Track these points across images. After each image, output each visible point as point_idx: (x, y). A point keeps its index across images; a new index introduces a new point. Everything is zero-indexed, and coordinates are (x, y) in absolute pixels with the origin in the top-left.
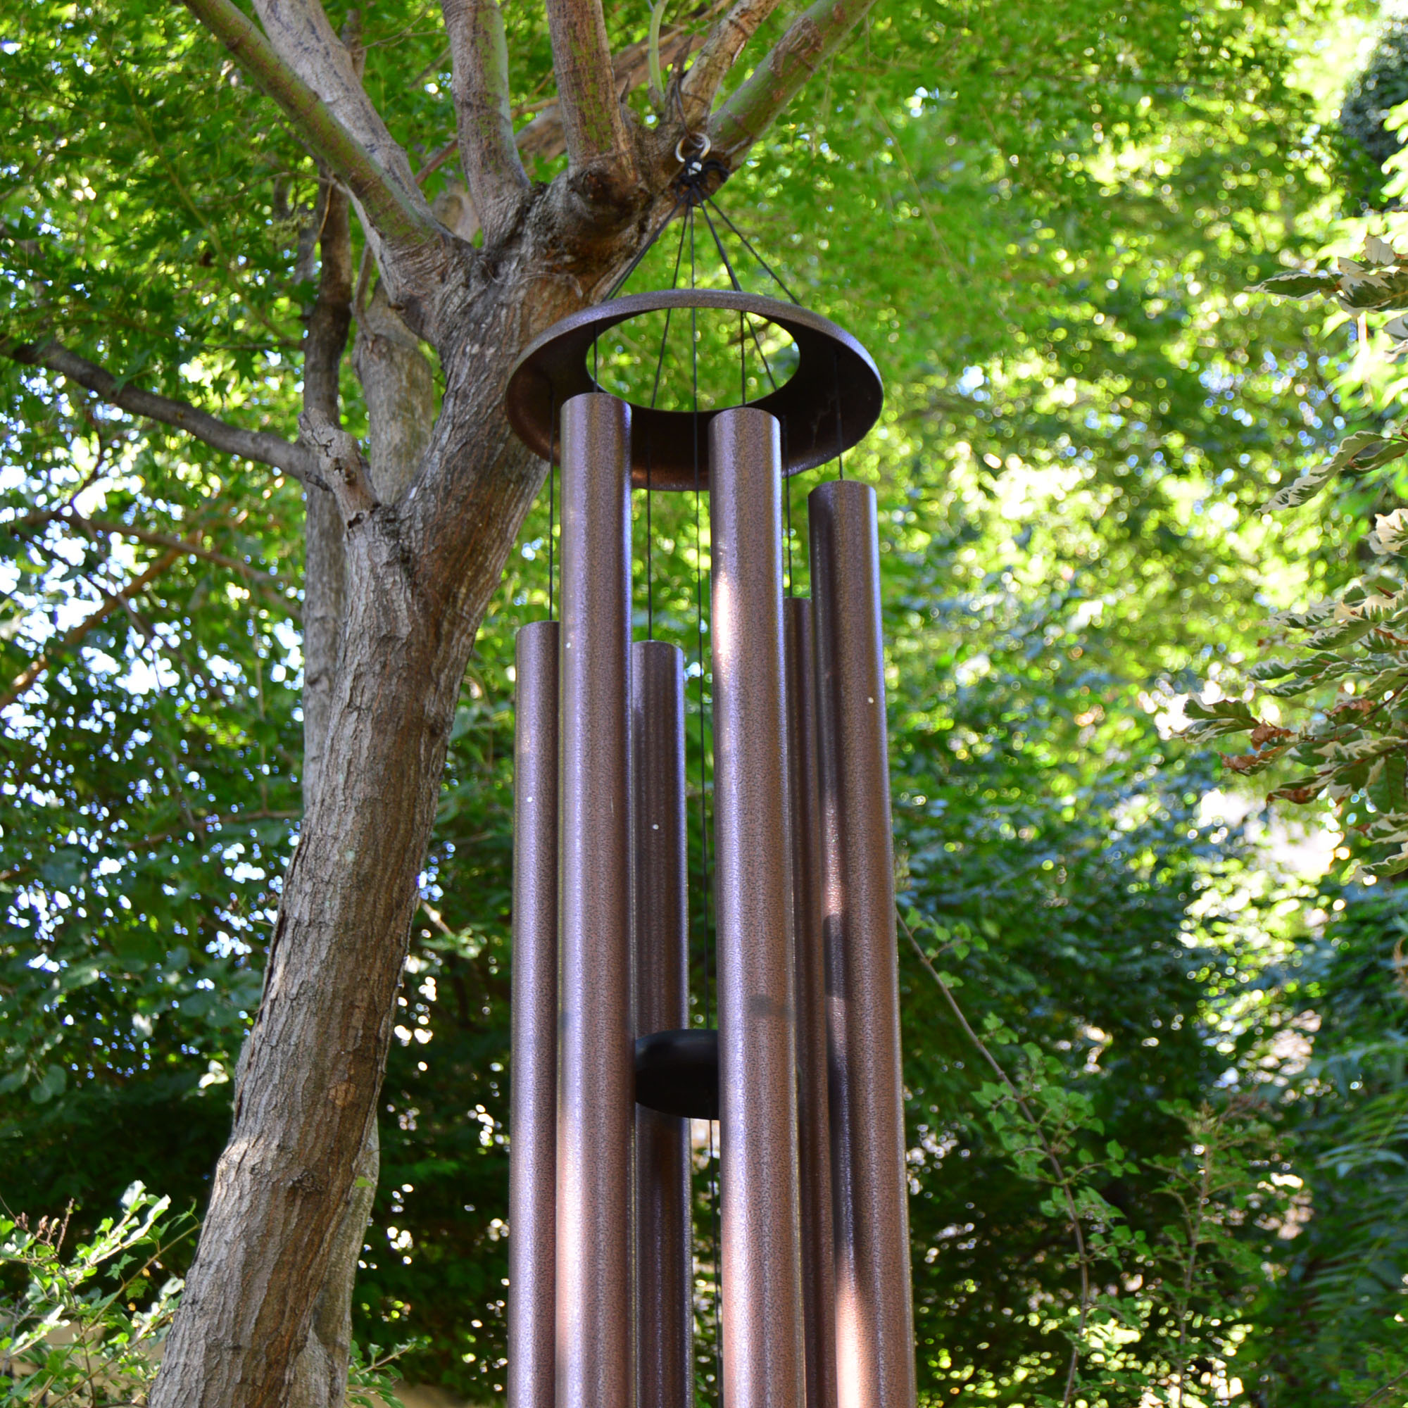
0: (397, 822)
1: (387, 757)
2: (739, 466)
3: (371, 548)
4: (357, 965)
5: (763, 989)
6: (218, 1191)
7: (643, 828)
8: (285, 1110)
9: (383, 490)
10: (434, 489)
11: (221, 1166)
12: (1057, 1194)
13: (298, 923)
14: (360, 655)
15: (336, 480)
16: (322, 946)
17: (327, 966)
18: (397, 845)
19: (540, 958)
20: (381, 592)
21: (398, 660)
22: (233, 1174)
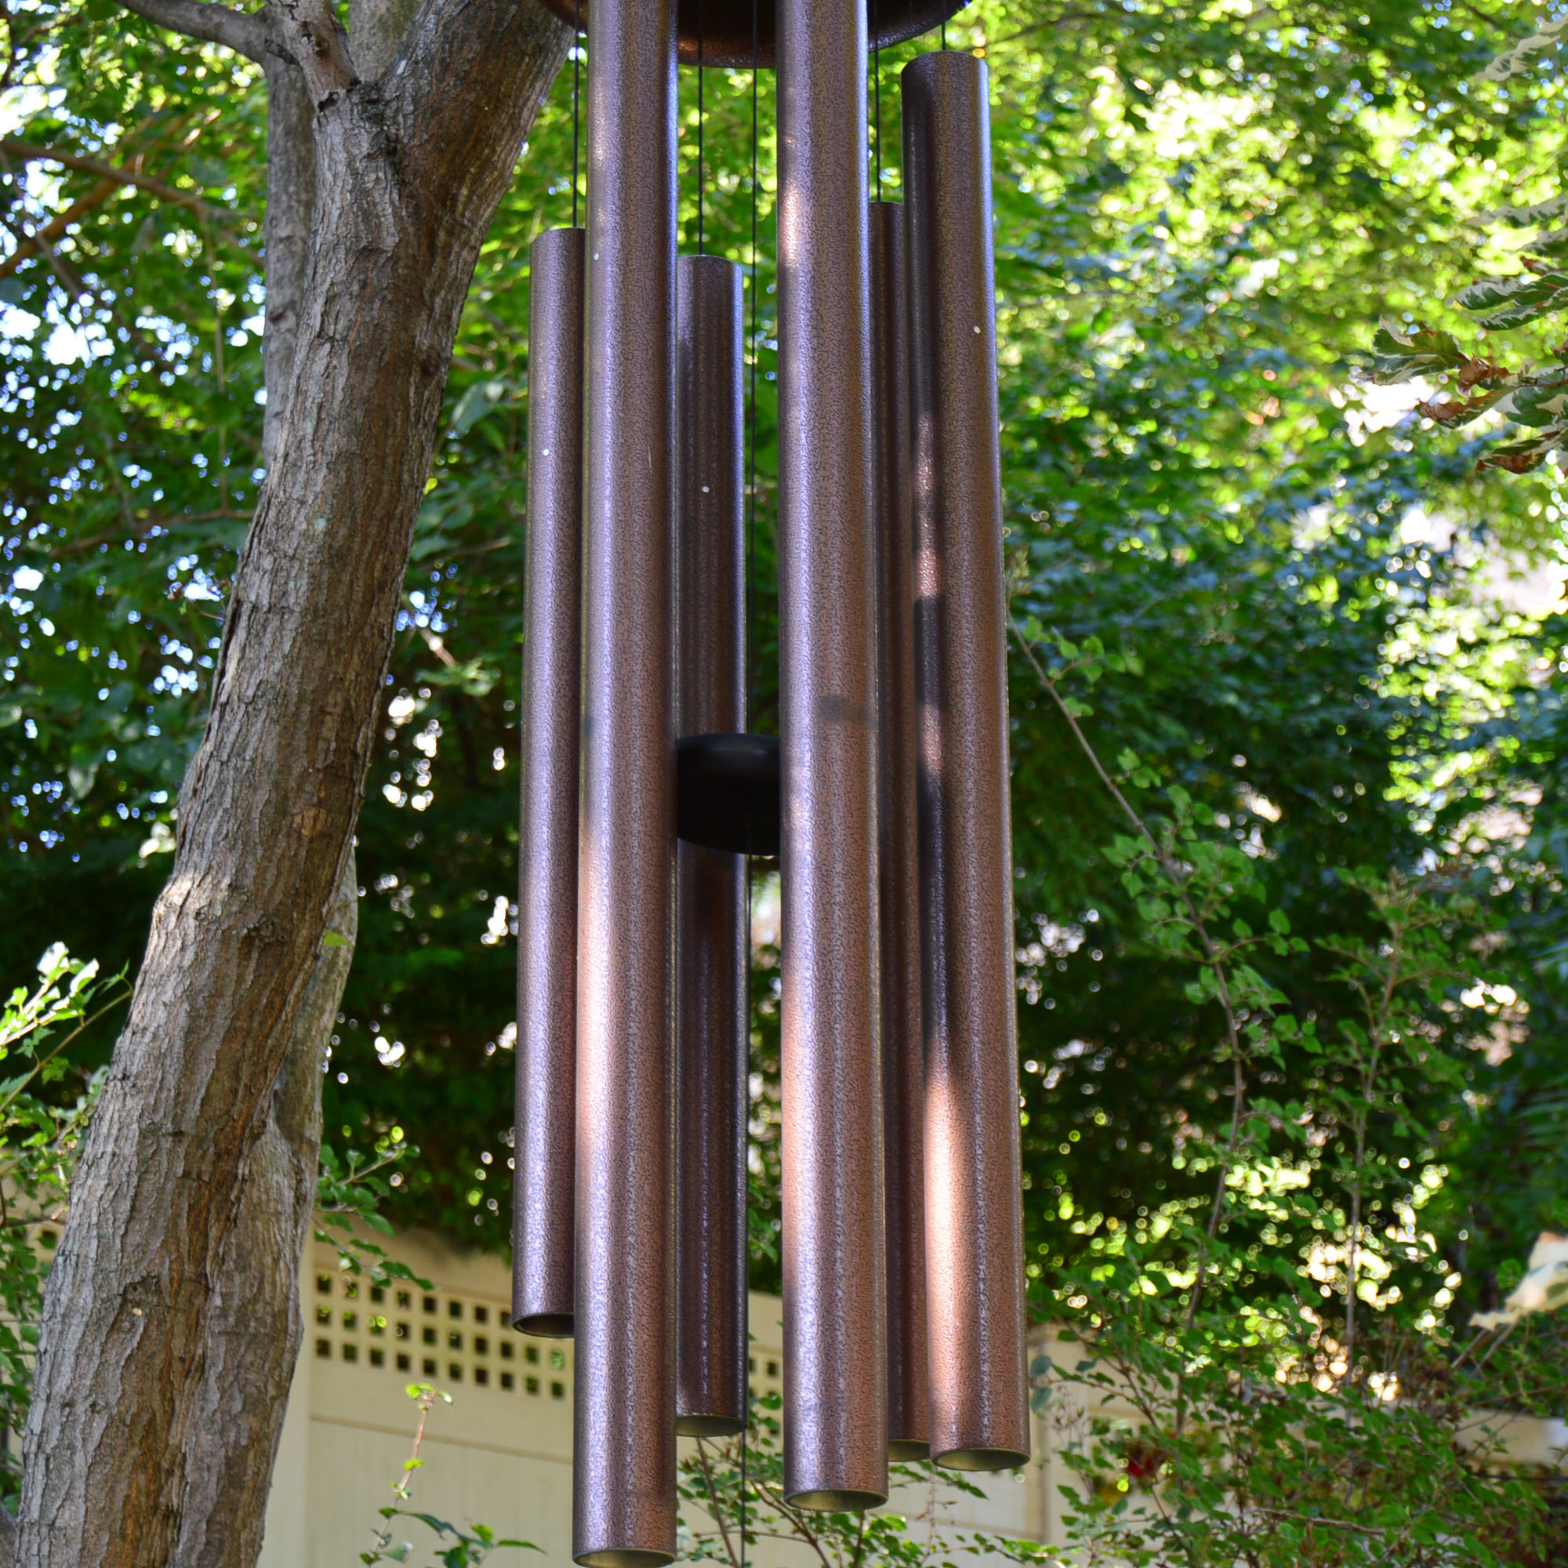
0: (380, 482)
1: (367, 401)
2: (814, 29)
3: (348, 137)
4: (329, 662)
5: (837, 687)
6: (155, 941)
7: (689, 492)
8: (238, 840)
9: (365, 69)
10: (428, 62)
11: (159, 909)
12: (1206, 975)
13: (255, 608)
14: (334, 271)
15: (304, 49)
16: (285, 637)
17: (290, 661)
18: (379, 512)
19: (558, 650)
20: (361, 192)
21: (381, 279)
22: (173, 919)
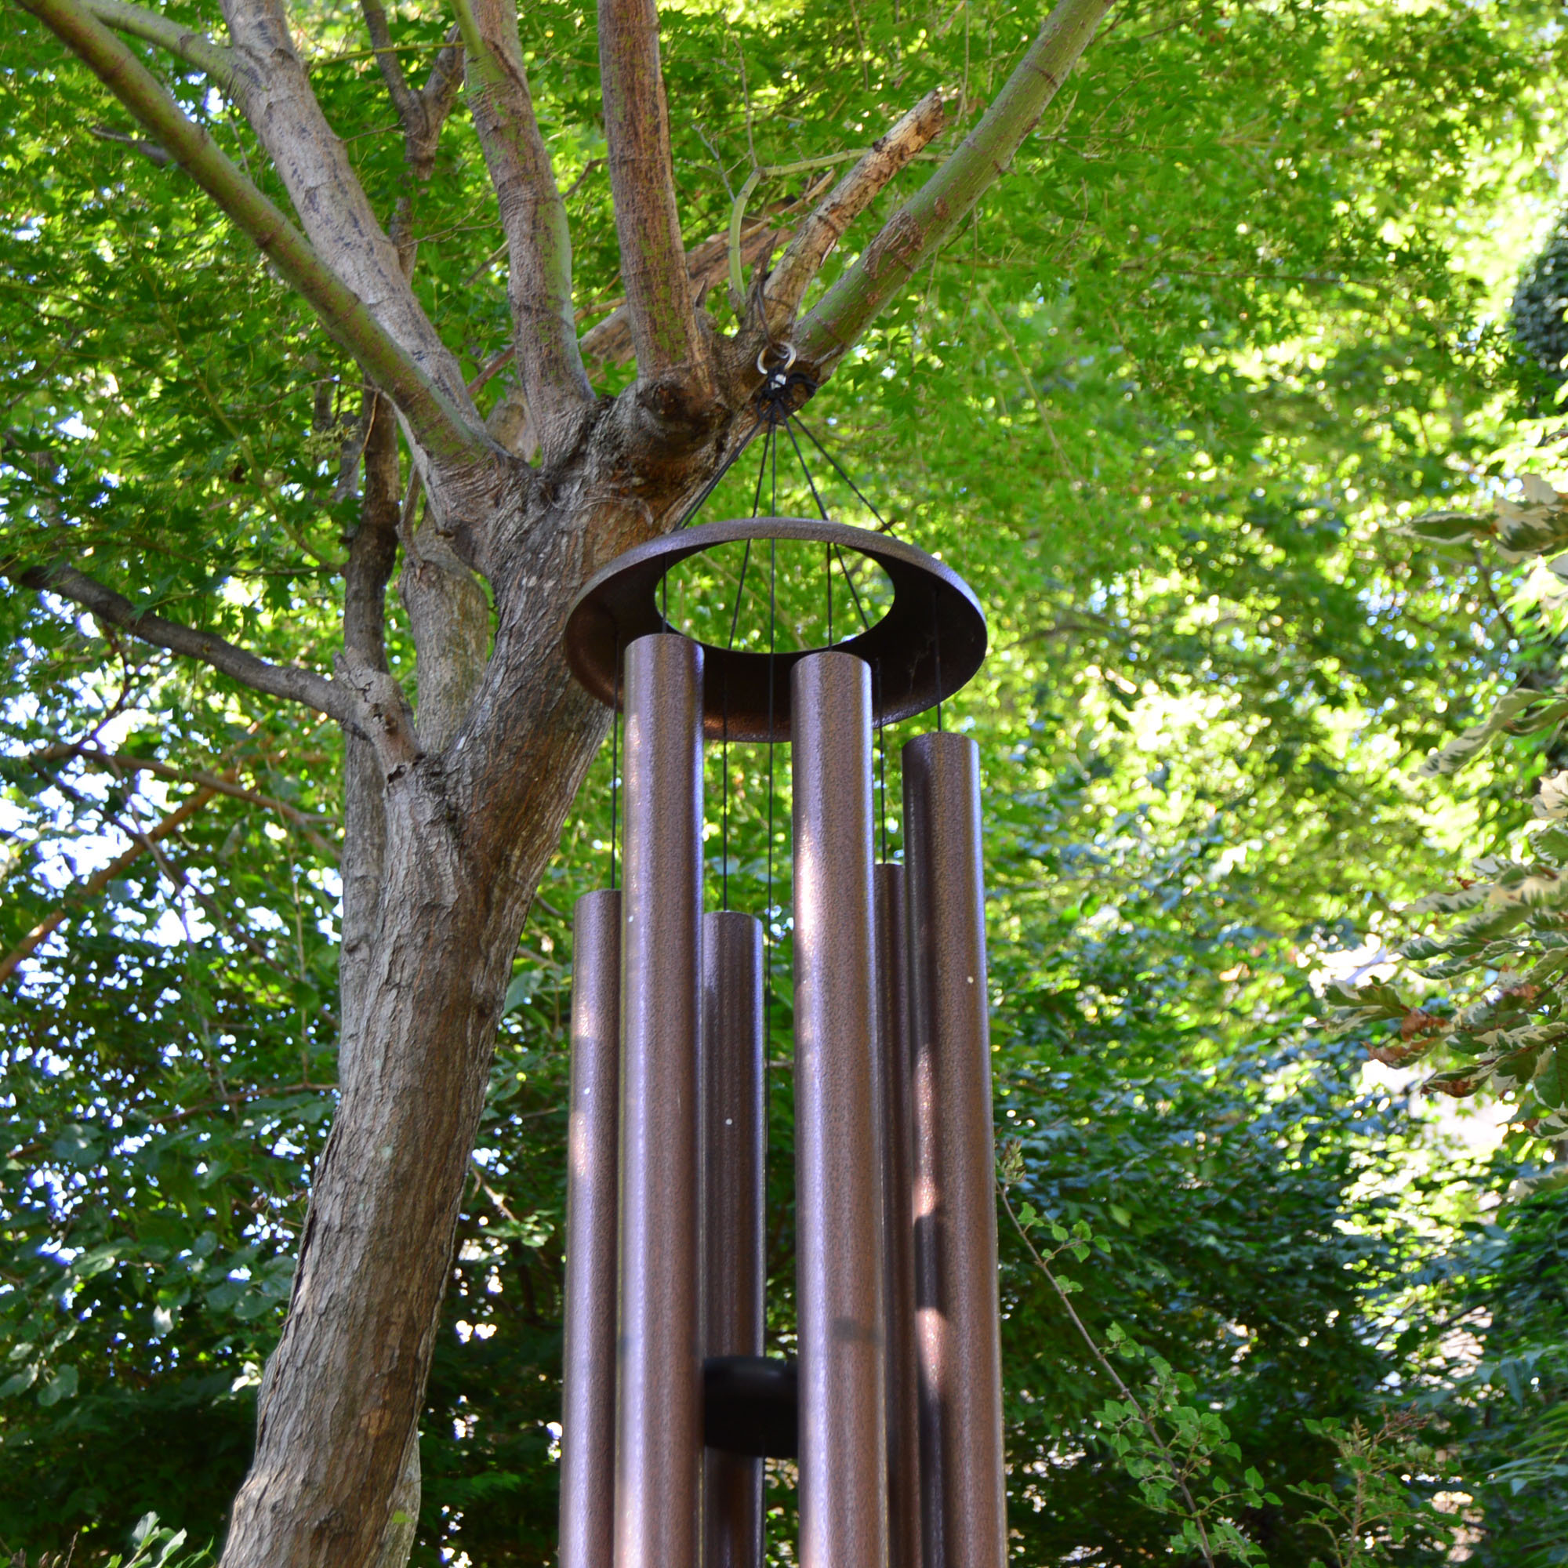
0: (440, 1114)
1: (429, 1041)
2: (825, 717)
3: (414, 805)
4: (394, 1277)
5: (848, 1309)
6: (235, 1533)
7: (714, 1123)
8: (310, 1440)
9: (427, 735)
10: (485, 739)
11: (239, 1503)
12: (1189, 1528)
13: (328, 1228)
14: (400, 925)
15: (375, 728)
16: (354, 1254)
17: (359, 1277)
18: (439, 1140)
19: (596, 1270)
20: (424, 855)
21: (442, 931)
22: (251, 1512)
